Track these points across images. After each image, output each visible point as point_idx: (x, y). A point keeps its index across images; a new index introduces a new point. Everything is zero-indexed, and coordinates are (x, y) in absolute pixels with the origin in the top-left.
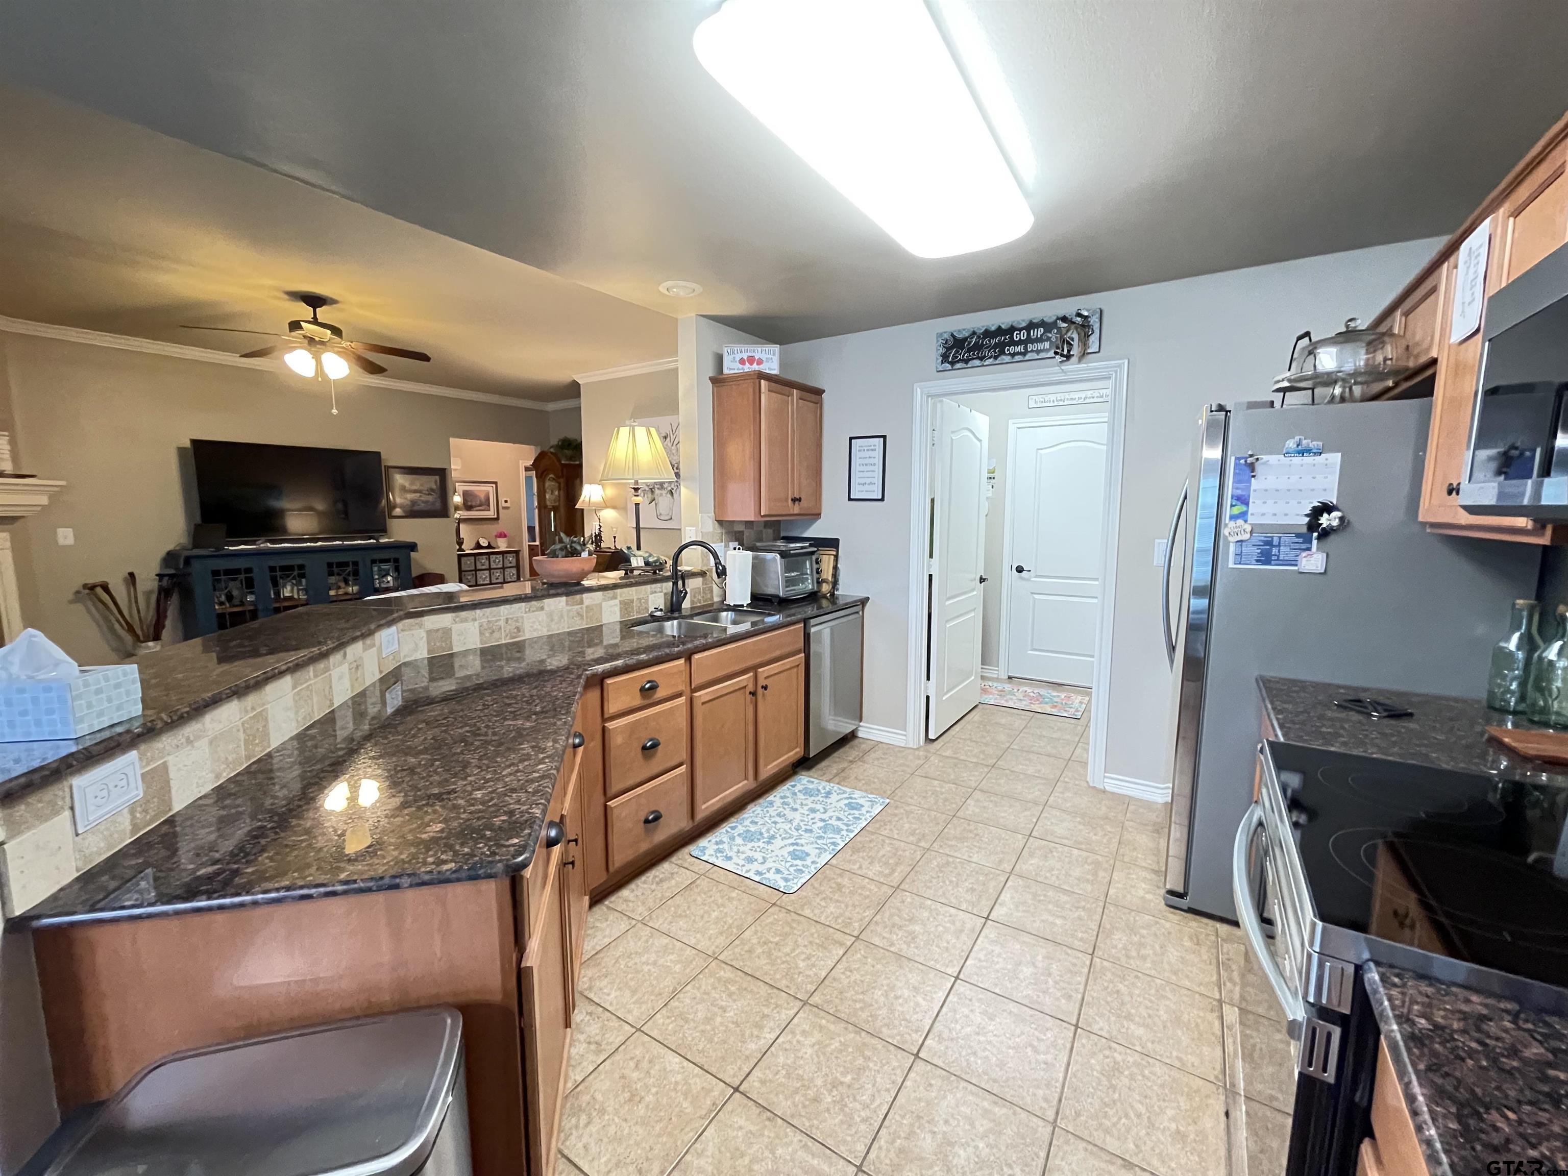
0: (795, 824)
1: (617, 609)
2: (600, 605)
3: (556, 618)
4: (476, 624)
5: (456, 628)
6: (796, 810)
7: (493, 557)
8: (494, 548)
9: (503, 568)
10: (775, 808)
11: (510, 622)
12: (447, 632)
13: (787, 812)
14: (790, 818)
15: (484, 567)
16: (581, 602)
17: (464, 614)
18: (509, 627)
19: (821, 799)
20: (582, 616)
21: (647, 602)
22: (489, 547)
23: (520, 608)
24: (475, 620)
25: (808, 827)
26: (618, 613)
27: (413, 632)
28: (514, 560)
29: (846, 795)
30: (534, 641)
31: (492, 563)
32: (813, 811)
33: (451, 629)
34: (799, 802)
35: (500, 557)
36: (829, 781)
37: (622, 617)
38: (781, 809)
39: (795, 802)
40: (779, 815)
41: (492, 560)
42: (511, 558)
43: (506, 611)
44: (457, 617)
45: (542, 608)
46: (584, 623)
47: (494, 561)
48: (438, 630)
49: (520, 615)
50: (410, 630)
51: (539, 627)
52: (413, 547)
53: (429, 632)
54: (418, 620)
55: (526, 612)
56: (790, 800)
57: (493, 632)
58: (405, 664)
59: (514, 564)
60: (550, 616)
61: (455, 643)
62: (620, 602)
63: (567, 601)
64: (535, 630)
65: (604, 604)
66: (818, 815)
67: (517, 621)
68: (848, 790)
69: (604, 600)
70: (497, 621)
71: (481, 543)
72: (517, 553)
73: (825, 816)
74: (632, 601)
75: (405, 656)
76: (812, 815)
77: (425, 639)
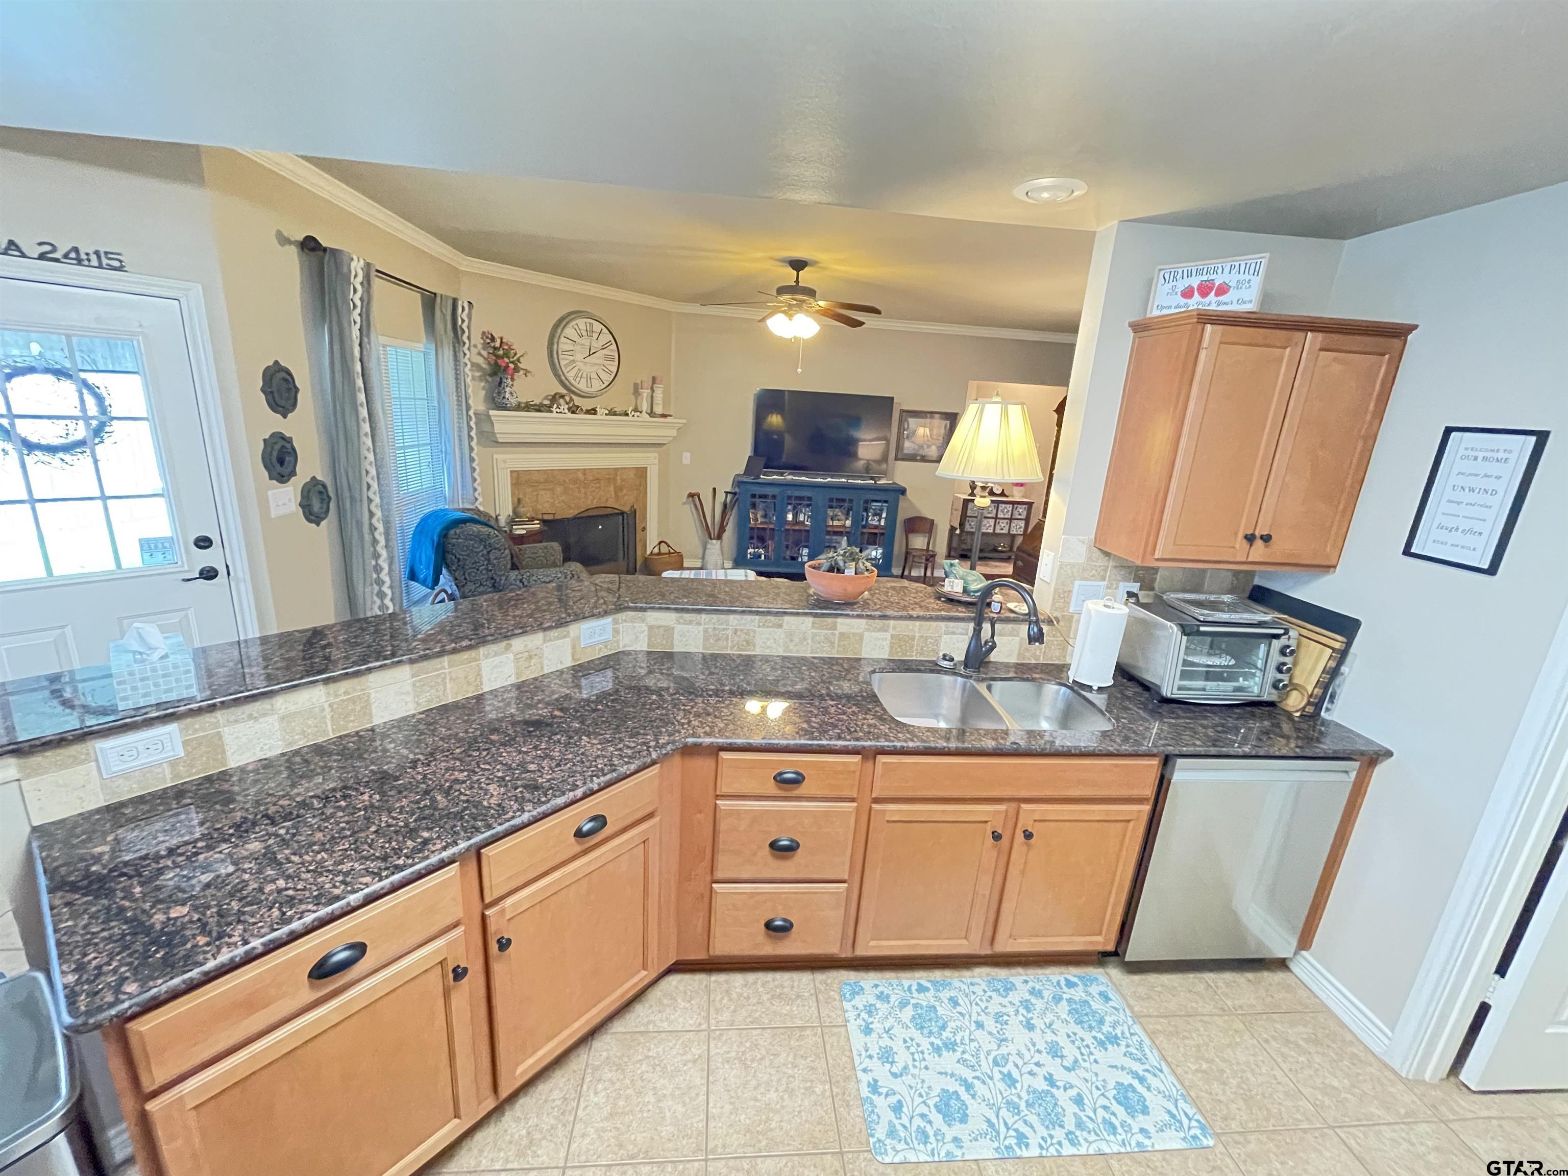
0: (1004, 1050)
1: (886, 644)
2: (861, 637)
3: (797, 640)
4: (701, 628)
5: (679, 628)
6: (1030, 1027)
7: (1002, 506)
8: (1007, 496)
9: (1011, 519)
10: (1005, 1001)
11: (739, 633)
12: (669, 630)
13: (1015, 1021)
14: (1008, 1035)
15: (989, 515)
16: (834, 627)
17: (687, 616)
18: (736, 639)
19: (1089, 1041)
20: (832, 643)
21: (937, 642)
22: (1003, 494)
23: (752, 621)
24: (699, 624)
25: (1015, 1074)
26: (887, 649)
27: (636, 625)
28: (1025, 513)
29: (1137, 1067)
30: (766, 659)
31: (999, 512)
32: (1055, 1051)
33: (673, 628)
34: (1049, 1017)
35: (1010, 507)
36: (1137, 1018)
37: (891, 653)
38: (1011, 1010)
39: (1044, 1012)
40: (998, 1017)
41: (1000, 508)
42: (1022, 510)
43: (736, 622)
44: (681, 617)
45: (780, 626)
46: (835, 651)
47: (1002, 511)
48: (660, 627)
49: (752, 628)
50: (632, 622)
51: (774, 646)
52: (903, 491)
53: (651, 628)
54: (640, 614)
55: (759, 627)
56: (1039, 1004)
57: (719, 639)
58: (623, 652)
59: (1023, 516)
60: (790, 635)
61: (676, 642)
62: (892, 636)
63: (813, 623)
64: (768, 647)
65: (867, 634)
66: (1053, 1066)
67: (747, 634)
68: (1153, 1058)
69: (868, 630)
70: (724, 630)
71: (995, 491)
72: (1030, 505)
73: (1061, 1076)
74: (913, 638)
75: (625, 646)
76: (1045, 1058)
77: (646, 633)
